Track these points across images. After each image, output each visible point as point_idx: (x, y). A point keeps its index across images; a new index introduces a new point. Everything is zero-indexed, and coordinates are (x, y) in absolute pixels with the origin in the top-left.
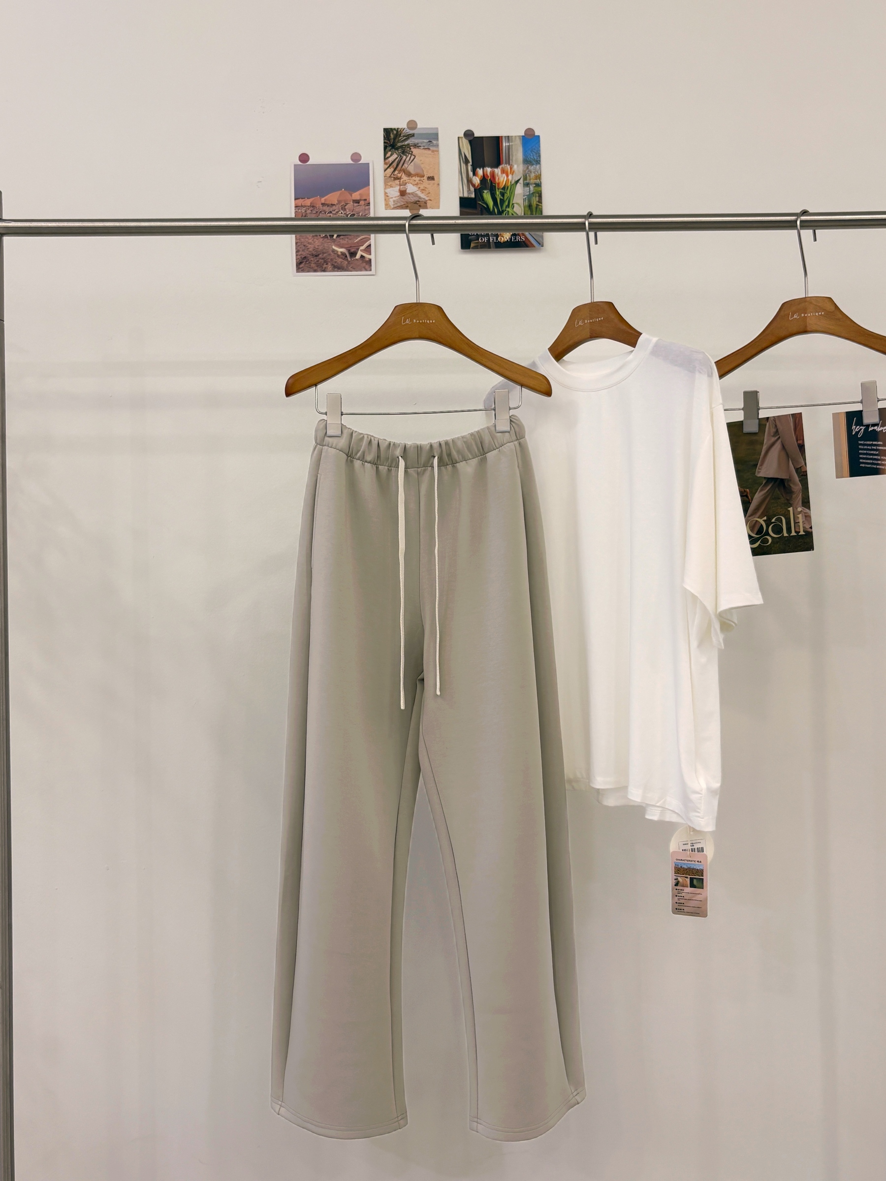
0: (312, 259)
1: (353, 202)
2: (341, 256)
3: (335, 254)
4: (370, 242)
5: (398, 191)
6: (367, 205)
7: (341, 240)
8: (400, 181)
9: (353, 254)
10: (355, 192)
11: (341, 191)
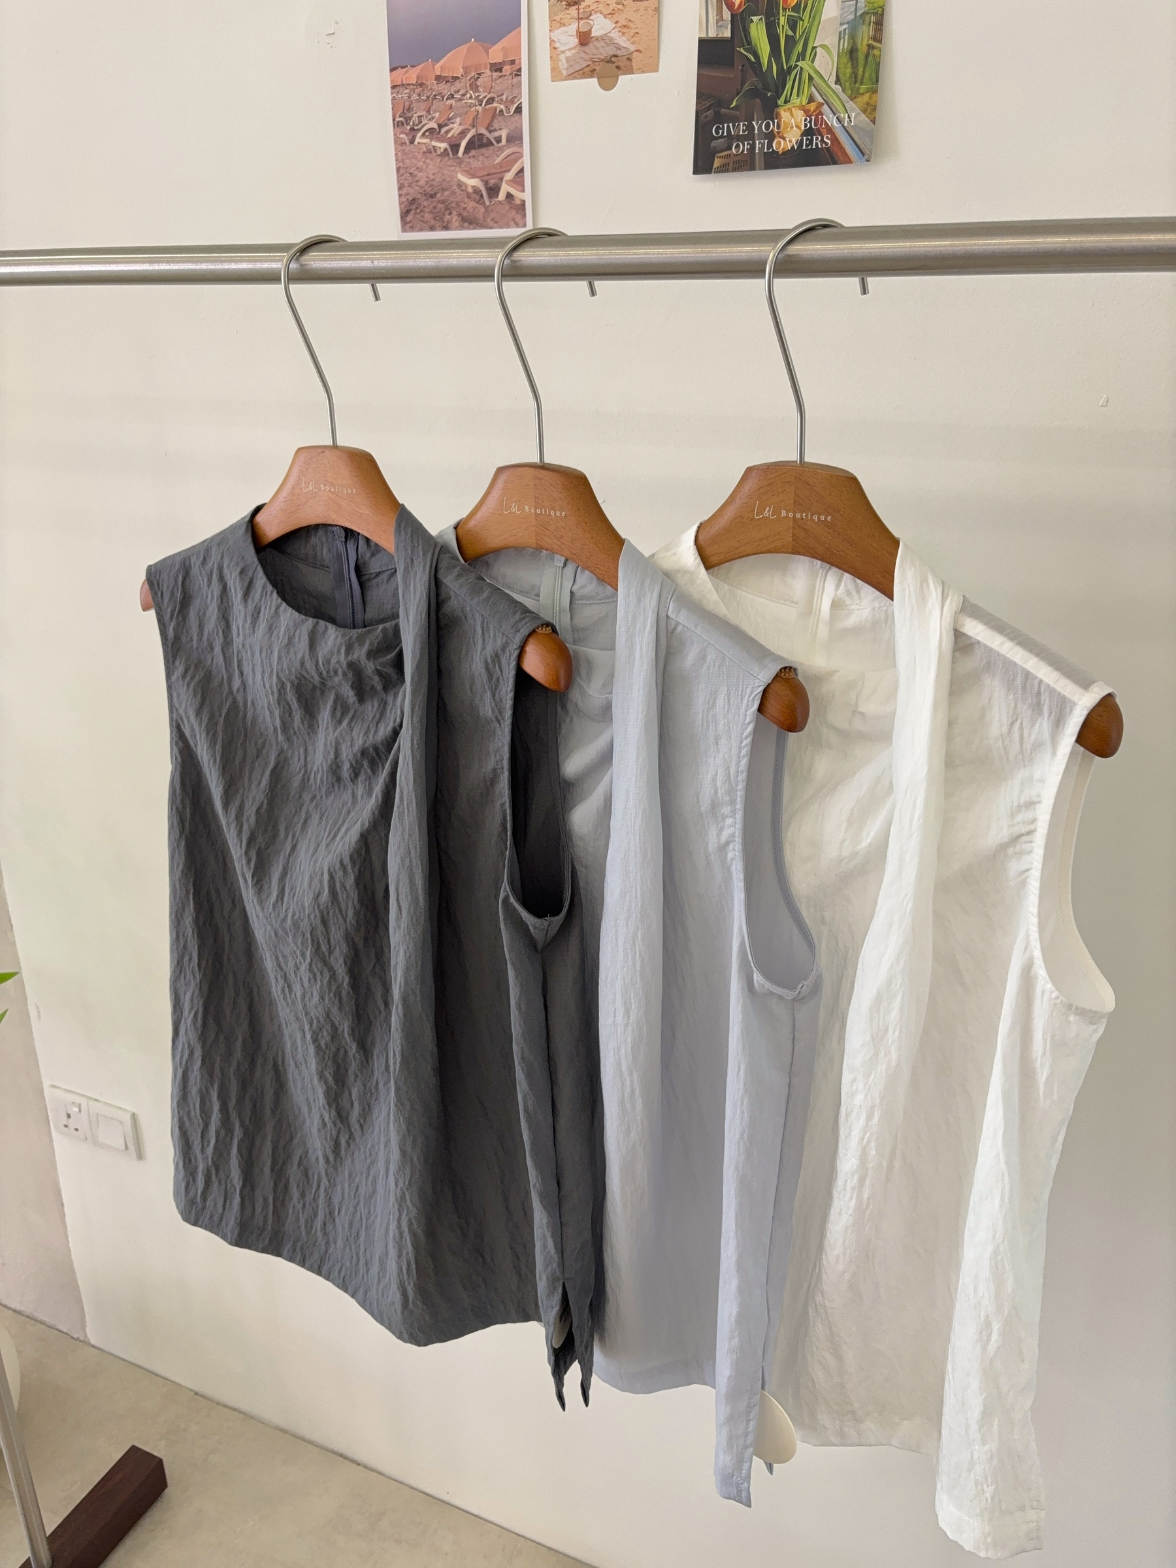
0: (425, 203)
1: (491, 71)
2: (474, 196)
3: (462, 191)
4: (523, 162)
5: (575, 34)
6: (516, 75)
7: (471, 160)
8: (578, 9)
9: (493, 191)
10: (494, 44)
11: (468, 45)
